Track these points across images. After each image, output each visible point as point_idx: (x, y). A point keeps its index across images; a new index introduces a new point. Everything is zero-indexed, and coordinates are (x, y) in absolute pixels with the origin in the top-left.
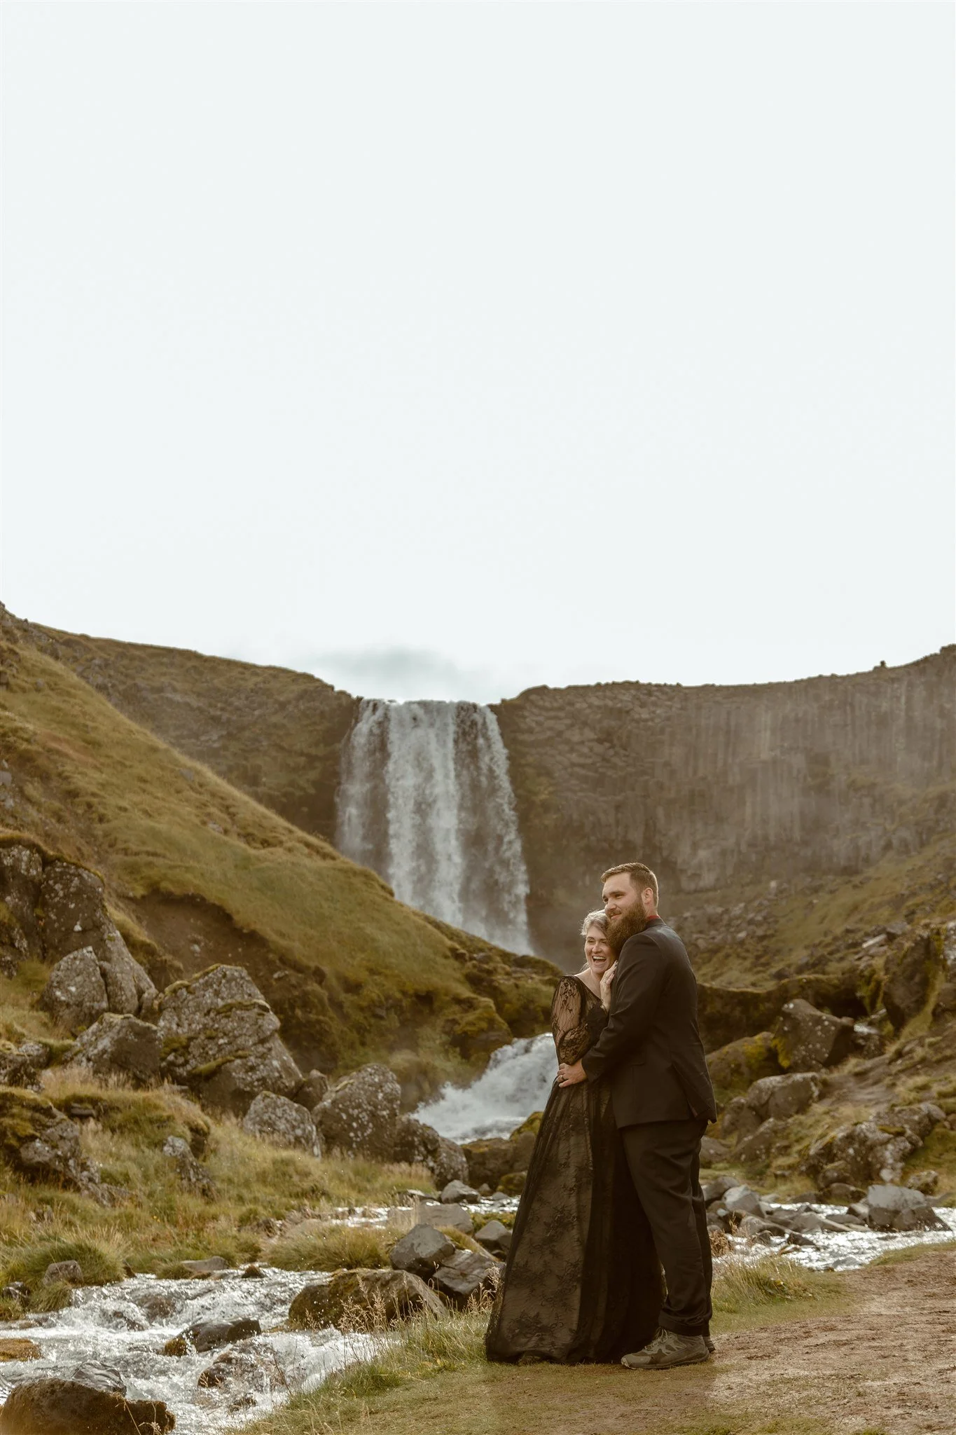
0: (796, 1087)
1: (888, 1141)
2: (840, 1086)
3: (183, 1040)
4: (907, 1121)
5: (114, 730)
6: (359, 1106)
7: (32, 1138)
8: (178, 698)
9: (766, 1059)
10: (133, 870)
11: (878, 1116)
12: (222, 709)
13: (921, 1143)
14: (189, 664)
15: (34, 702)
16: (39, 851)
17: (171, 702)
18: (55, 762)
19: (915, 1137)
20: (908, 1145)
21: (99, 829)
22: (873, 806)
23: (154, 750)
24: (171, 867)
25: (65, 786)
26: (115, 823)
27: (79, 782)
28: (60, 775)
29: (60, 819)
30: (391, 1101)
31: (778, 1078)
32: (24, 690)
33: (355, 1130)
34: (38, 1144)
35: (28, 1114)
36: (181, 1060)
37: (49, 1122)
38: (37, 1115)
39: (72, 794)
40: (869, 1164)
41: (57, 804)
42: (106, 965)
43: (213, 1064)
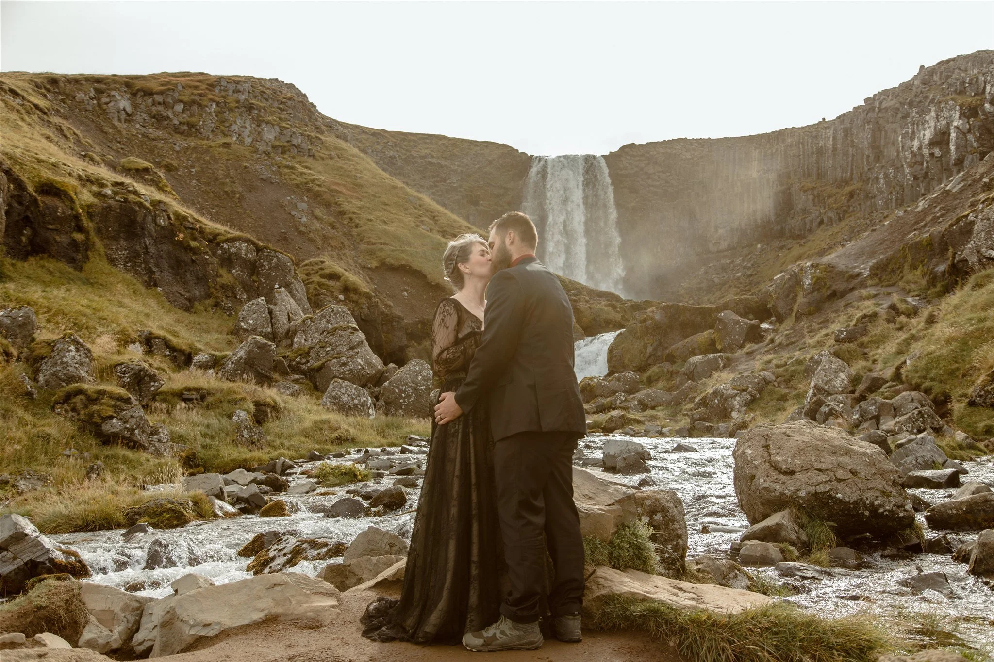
0: (709, 361)
1: (736, 395)
2: (737, 360)
3: (306, 349)
4: (750, 383)
5: (372, 178)
6: (406, 384)
7: (111, 417)
8: (434, 161)
9: (710, 345)
10: (371, 253)
11: (734, 380)
12: (458, 166)
13: (758, 396)
14: (440, 142)
15: (327, 165)
16: (253, 243)
17: (430, 163)
18: (334, 196)
19: (754, 392)
20: (749, 397)
21: (355, 231)
22: (813, 200)
23: (395, 187)
24: (393, 251)
25: (339, 209)
26: (364, 228)
27: (346, 206)
28: (336, 203)
29: (333, 227)
30: (427, 381)
31: (700, 357)
32: (323, 159)
33: (404, 398)
34: (114, 421)
35: (112, 402)
36: (304, 361)
37: (126, 406)
38: (118, 403)
39: (342, 213)
40: (725, 409)
41: (332, 219)
42: (272, 307)
43: (319, 363)
